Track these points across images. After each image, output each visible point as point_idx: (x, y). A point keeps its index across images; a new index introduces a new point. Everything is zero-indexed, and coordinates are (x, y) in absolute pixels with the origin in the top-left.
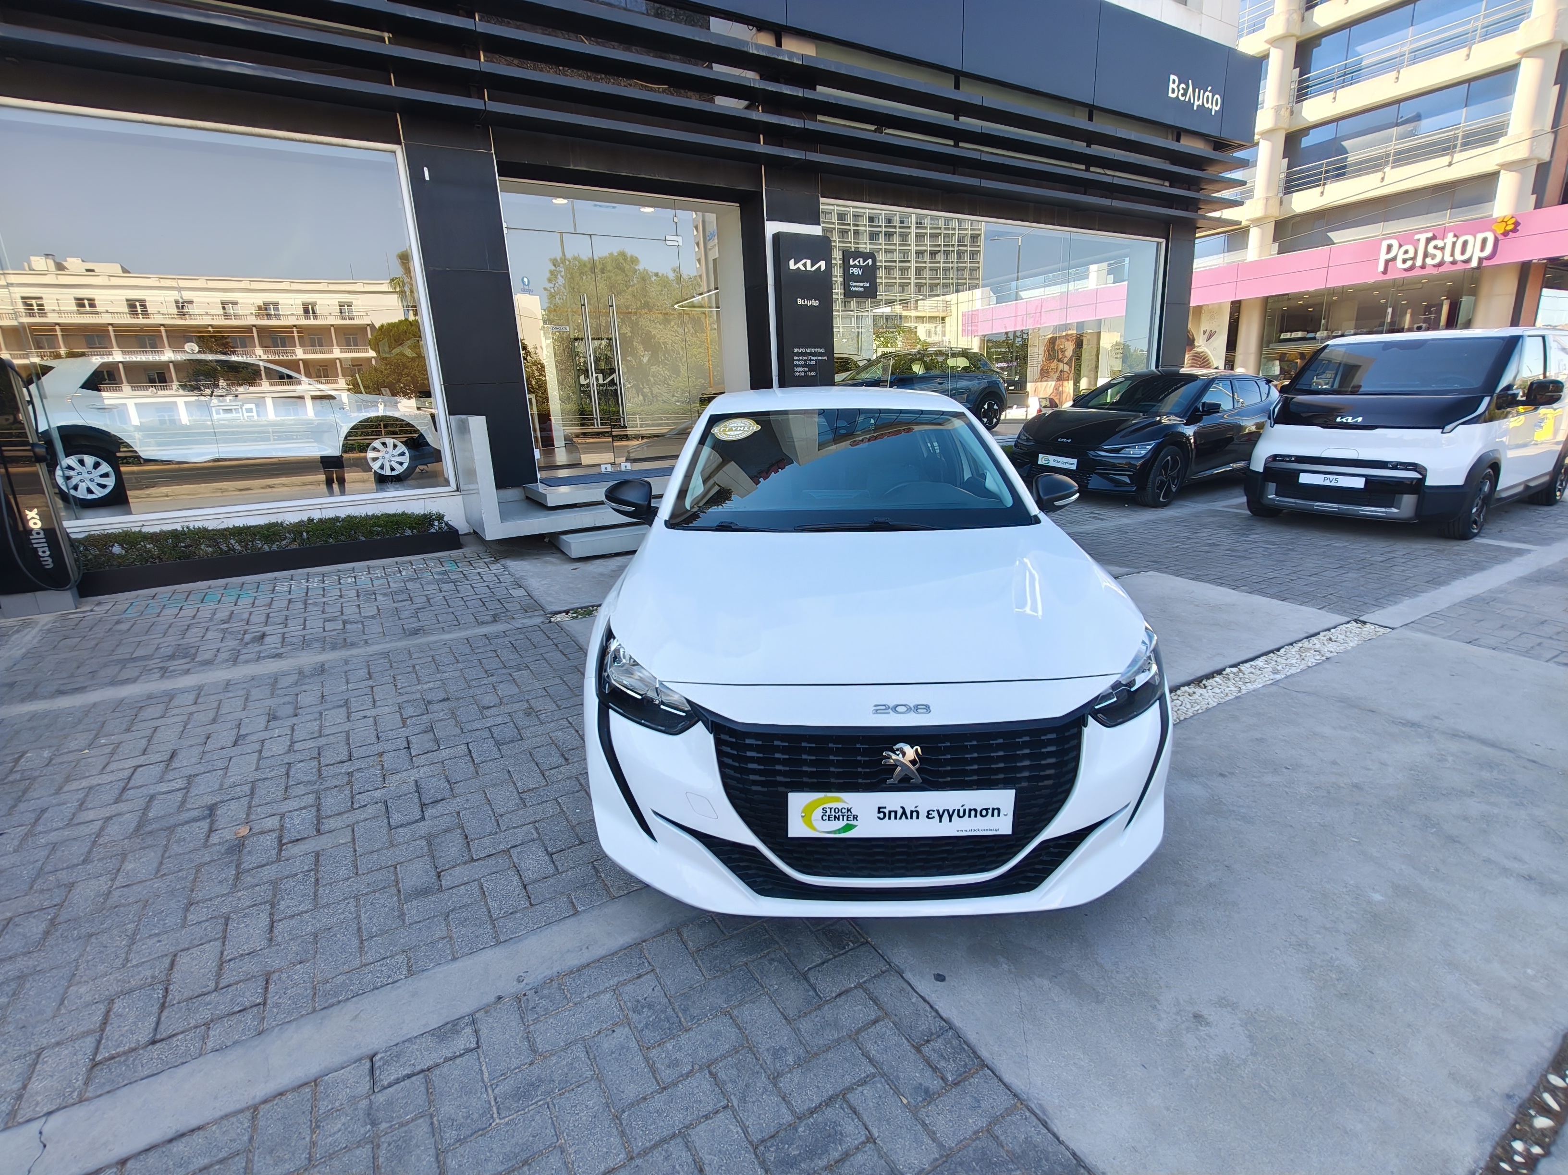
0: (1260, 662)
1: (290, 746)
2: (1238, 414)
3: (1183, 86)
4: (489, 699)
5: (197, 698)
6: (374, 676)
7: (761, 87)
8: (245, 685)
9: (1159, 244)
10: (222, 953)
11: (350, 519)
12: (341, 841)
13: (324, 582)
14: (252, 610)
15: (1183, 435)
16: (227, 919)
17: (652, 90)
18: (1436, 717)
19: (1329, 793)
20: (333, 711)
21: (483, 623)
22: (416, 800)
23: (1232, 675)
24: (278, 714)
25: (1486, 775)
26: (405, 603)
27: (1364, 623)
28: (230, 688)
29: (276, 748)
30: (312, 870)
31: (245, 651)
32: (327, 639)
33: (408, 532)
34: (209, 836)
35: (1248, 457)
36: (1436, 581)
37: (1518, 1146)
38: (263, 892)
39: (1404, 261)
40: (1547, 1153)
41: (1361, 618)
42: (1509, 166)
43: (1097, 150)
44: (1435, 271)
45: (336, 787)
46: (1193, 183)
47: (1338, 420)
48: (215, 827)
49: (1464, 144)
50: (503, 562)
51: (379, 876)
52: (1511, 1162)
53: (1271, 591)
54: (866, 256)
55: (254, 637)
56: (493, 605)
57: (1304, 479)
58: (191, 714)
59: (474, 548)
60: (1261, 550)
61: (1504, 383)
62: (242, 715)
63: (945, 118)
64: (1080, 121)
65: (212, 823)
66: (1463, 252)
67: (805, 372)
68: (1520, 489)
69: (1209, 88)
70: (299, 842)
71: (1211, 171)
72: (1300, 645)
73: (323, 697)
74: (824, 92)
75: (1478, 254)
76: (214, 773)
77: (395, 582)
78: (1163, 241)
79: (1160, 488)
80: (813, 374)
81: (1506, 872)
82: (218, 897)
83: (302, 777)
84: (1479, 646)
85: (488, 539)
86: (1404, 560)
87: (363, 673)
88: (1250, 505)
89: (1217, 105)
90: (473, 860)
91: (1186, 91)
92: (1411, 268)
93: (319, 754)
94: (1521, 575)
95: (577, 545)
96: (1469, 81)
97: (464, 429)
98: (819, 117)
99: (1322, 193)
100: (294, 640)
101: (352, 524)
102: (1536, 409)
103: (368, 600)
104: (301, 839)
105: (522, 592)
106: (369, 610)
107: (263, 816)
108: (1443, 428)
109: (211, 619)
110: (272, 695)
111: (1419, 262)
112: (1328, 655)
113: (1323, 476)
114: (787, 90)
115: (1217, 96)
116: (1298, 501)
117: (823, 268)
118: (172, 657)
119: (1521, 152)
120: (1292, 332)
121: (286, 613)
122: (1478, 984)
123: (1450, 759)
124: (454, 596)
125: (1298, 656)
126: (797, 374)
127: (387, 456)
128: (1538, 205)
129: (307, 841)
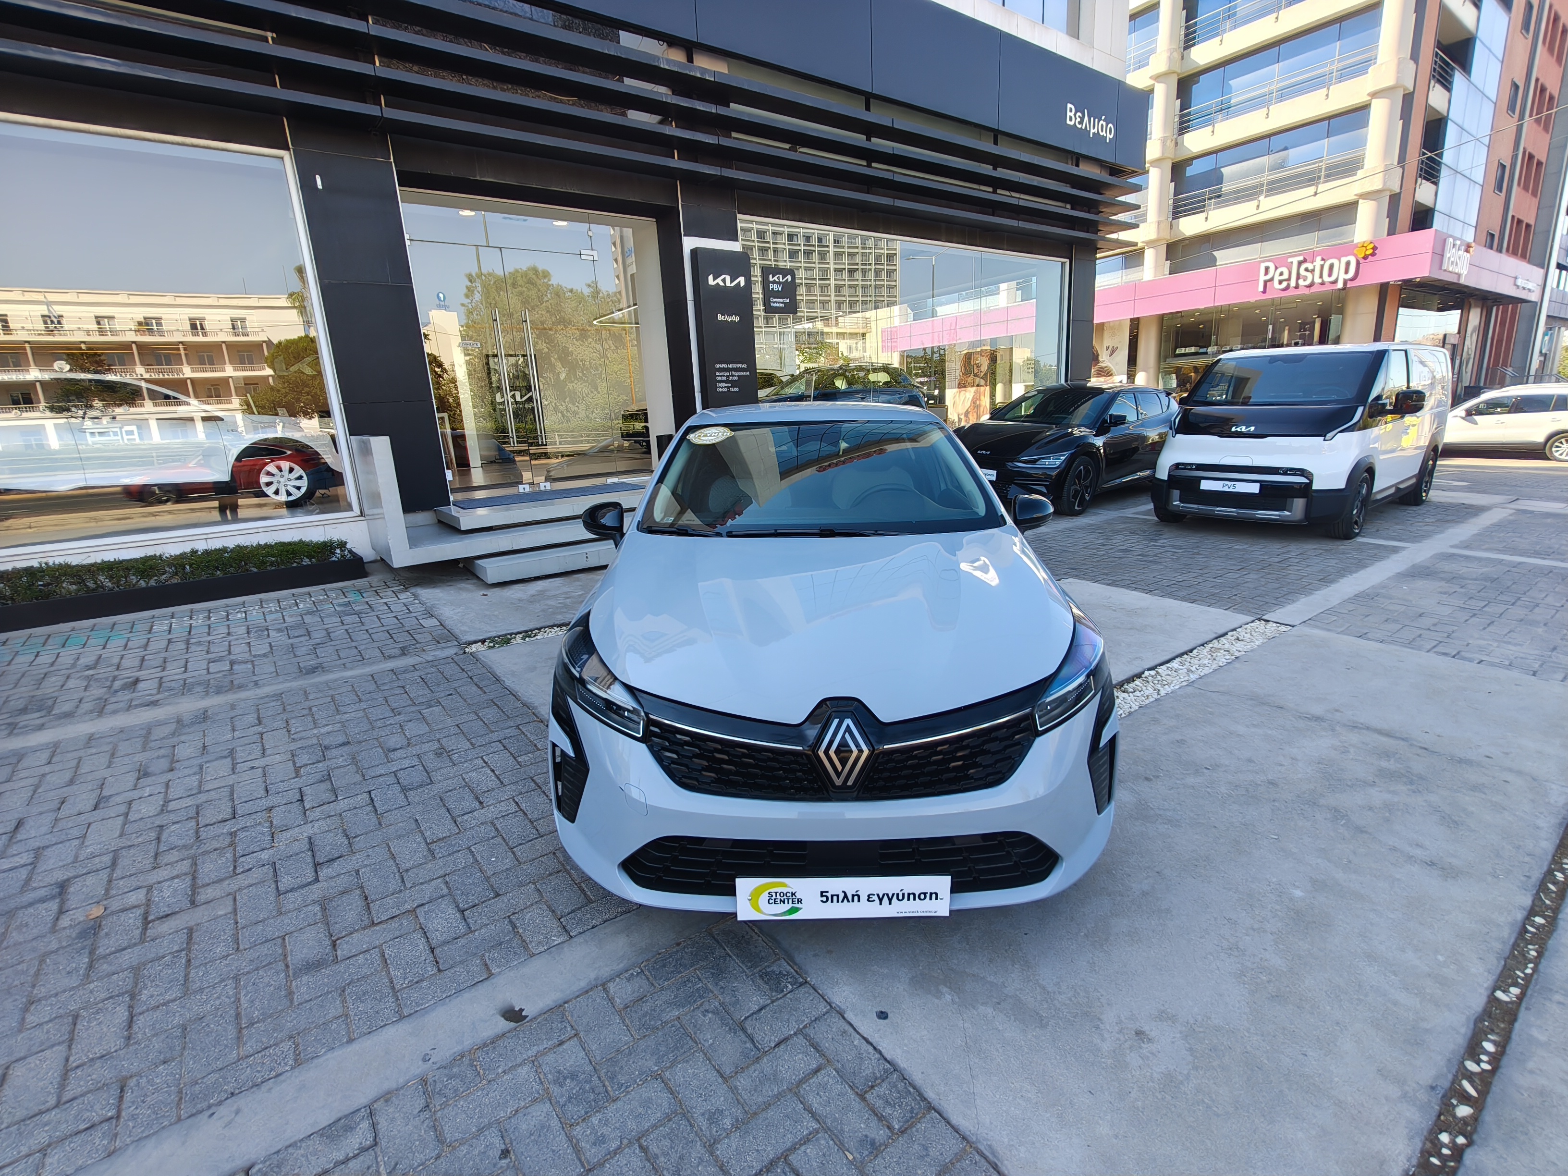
0: (1175, 664)
1: (163, 805)
2: (1142, 425)
3: (1079, 114)
4: (395, 740)
5: (52, 757)
6: (264, 721)
7: (674, 102)
8: (111, 739)
9: (1063, 264)
10: (67, 1060)
11: (239, 549)
12: (220, 913)
13: (209, 618)
14: (123, 653)
15: (1093, 445)
16: (76, 1018)
17: (561, 102)
18: (1337, 711)
19: (1247, 791)
20: (215, 763)
21: (390, 657)
22: (309, 859)
23: (1150, 678)
24: (149, 770)
25: (1384, 764)
26: (302, 639)
27: (1268, 621)
28: (93, 743)
29: (146, 809)
30: (183, 950)
31: (113, 700)
32: (212, 681)
33: (306, 562)
34: (57, 919)
35: (1153, 466)
36: (1326, 580)
37: (1444, 1138)
38: (123, 981)
39: (1280, 282)
40: (1470, 1143)
41: (1264, 617)
42: (1366, 196)
43: (1003, 173)
44: (1307, 292)
45: (216, 850)
46: (1092, 206)
47: (1233, 429)
48: (66, 908)
49: (1327, 176)
50: (413, 590)
51: (265, 950)
52: (1440, 1156)
53: (1181, 594)
54: (785, 272)
55: (125, 684)
56: (402, 637)
57: (1205, 485)
58: (44, 775)
59: (380, 577)
60: (1169, 554)
61: (1374, 394)
62: (106, 773)
63: (857, 139)
64: (986, 145)
65: (62, 903)
66: (1330, 275)
67: (728, 388)
68: (1392, 491)
69: (1103, 117)
70: (169, 918)
71: (1107, 196)
72: (1211, 645)
73: (204, 747)
74: (737, 109)
75: (1342, 277)
76: (67, 844)
77: (291, 616)
78: (1067, 261)
79: (1075, 497)
80: (736, 389)
81: (1410, 859)
82: (65, 991)
83: (175, 840)
84: (1369, 639)
85: (395, 566)
86: (1297, 560)
87: (252, 718)
88: (1158, 511)
89: (1110, 134)
90: (373, 924)
91: (1082, 119)
92: (1287, 288)
93: (198, 813)
94: (1398, 571)
95: (493, 570)
96: (1329, 118)
97: (366, 451)
98: (734, 135)
99: (1207, 218)
100: (173, 684)
101: (241, 555)
102: (1402, 417)
103: (260, 636)
104: (172, 914)
105: (433, 622)
106: (260, 648)
107: (126, 890)
108: (1325, 436)
109: (74, 665)
110: (144, 749)
111: (1293, 283)
112: (1237, 654)
113: (1222, 483)
114: (700, 106)
115: (1110, 125)
116: (1201, 507)
117: (742, 284)
118: (24, 711)
119: (1376, 184)
120: (1186, 347)
121: (163, 655)
122: (1396, 975)
123: (1352, 750)
124: (357, 629)
125: (1209, 656)
126: (720, 390)
127: (282, 480)
128: (1391, 232)
129: (178, 916)
